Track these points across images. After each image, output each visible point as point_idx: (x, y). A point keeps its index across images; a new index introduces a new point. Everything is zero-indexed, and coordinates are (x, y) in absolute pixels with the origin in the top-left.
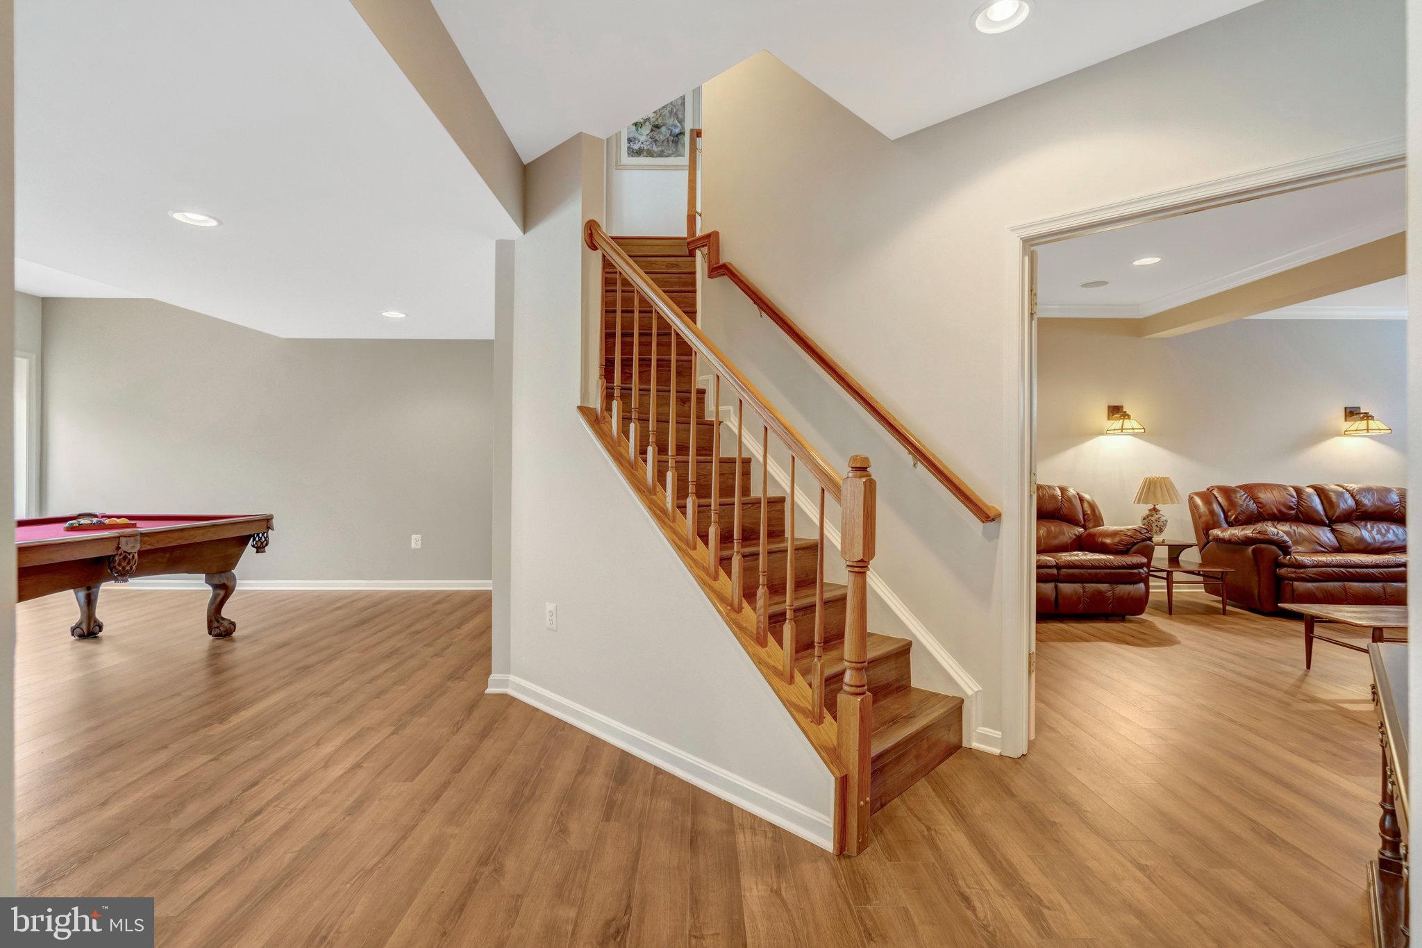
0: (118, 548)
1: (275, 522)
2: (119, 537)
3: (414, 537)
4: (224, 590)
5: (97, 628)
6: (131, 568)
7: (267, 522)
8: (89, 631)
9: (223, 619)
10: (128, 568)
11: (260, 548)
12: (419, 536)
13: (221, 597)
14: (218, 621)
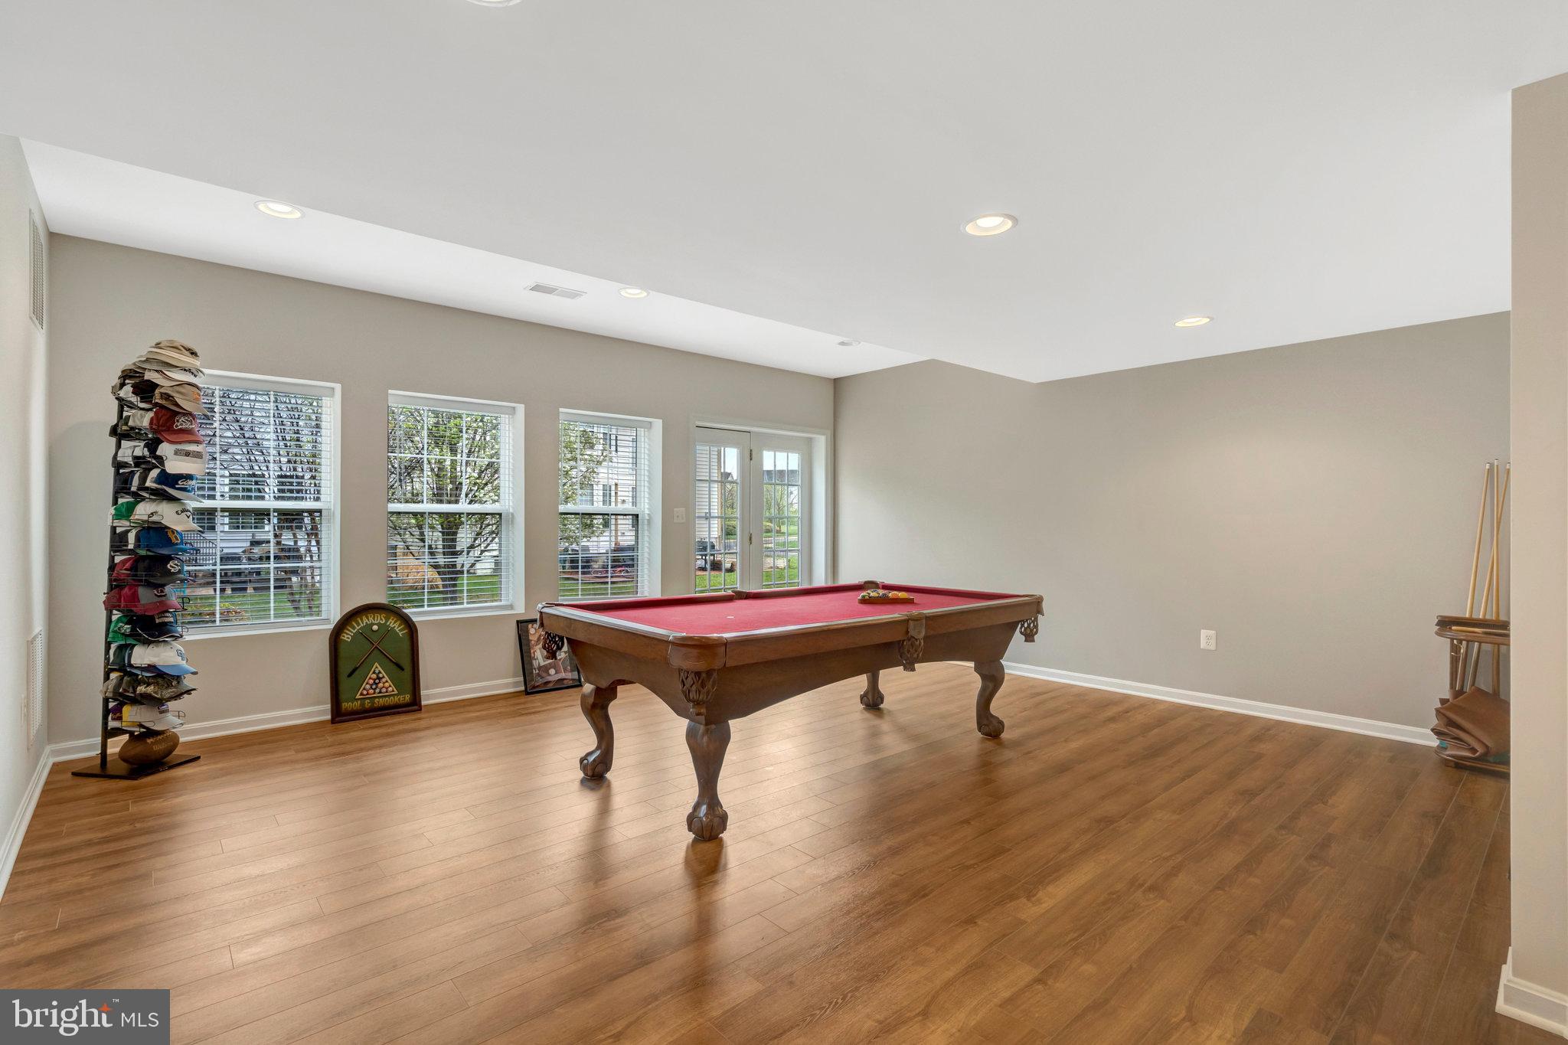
0: (907, 632)
1: (1045, 605)
2: (908, 621)
3: (1204, 633)
4: (992, 679)
5: (879, 699)
6: (918, 655)
7: (1035, 605)
8: (873, 702)
9: (992, 716)
10: (915, 656)
11: (1029, 637)
12: (1212, 633)
13: (990, 689)
14: (988, 719)
